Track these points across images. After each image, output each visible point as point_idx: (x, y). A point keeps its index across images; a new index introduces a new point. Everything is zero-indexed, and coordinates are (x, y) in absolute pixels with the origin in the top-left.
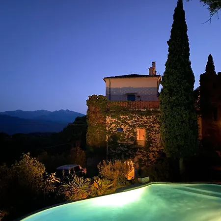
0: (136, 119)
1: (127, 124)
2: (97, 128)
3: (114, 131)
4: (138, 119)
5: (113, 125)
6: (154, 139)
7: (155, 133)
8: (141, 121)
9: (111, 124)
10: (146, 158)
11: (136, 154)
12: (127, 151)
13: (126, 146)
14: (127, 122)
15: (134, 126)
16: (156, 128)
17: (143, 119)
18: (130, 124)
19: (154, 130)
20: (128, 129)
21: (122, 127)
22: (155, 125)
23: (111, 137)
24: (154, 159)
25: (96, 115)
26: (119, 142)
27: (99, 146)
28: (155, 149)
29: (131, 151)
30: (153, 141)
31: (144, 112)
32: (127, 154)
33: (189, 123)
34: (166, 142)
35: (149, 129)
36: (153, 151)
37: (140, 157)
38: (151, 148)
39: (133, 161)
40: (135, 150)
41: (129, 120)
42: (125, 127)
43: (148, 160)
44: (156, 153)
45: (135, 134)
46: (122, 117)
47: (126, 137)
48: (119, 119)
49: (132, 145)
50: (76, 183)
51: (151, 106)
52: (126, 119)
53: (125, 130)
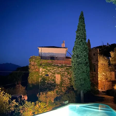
0: (56, 70)
1: (51, 72)
2: (35, 74)
3: (44, 76)
4: (57, 70)
5: (43, 73)
6: (64, 80)
7: (65, 77)
8: (58, 71)
9: (42, 72)
10: (60, 91)
11: (55, 88)
12: (50, 87)
13: (50, 84)
14: (51, 71)
15: (54, 74)
16: (66, 75)
17: (59, 69)
18: (53, 72)
19: (64, 76)
20: (51, 75)
21: (48, 73)
22: (65, 73)
23: (42, 79)
24: (64, 91)
25: (34, 67)
26: (46, 82)
27: (35, 84)
28: (65, 85)
29: (53, 87)
30: (64, 81)
31: (60, 66)
32: (50, 88)
33: (86, 72)
34: (75, 82)
35: (62, 75)
36: (64, 87)
37: (57, 90)
38: (63, 85)
39: (53, 92)
40: (55, 86)
41: (52, 70)
42: (50, 74)
43: (62, 91)
44: (66, 88)
45: (55, 77)
46: (48, 68)
47: (50, 79)
48: (47, 69)
49: (53, 83)
50: (27, 105)
51: (64, 63)
52: (50, 69)
53: (49, 76)
